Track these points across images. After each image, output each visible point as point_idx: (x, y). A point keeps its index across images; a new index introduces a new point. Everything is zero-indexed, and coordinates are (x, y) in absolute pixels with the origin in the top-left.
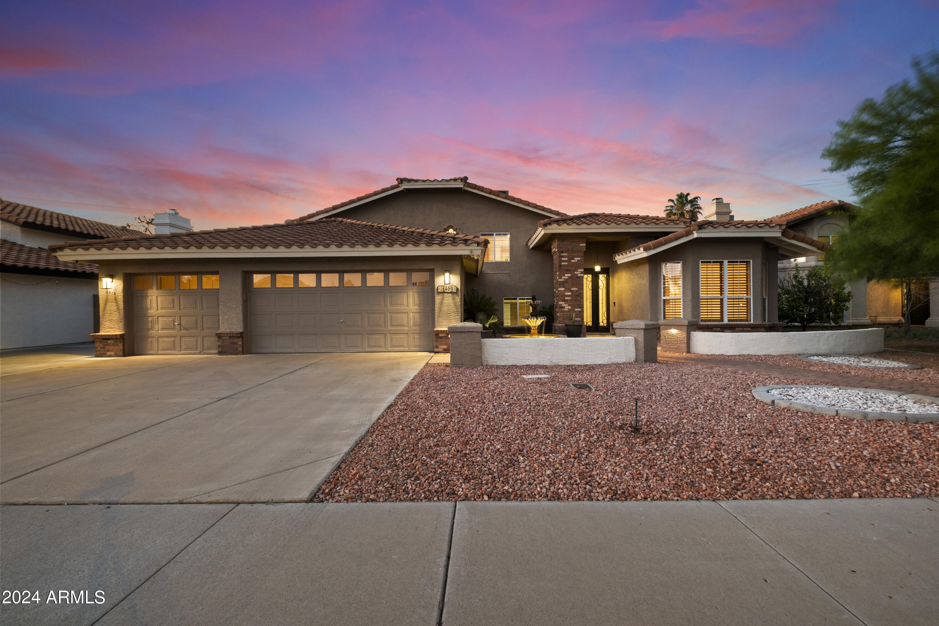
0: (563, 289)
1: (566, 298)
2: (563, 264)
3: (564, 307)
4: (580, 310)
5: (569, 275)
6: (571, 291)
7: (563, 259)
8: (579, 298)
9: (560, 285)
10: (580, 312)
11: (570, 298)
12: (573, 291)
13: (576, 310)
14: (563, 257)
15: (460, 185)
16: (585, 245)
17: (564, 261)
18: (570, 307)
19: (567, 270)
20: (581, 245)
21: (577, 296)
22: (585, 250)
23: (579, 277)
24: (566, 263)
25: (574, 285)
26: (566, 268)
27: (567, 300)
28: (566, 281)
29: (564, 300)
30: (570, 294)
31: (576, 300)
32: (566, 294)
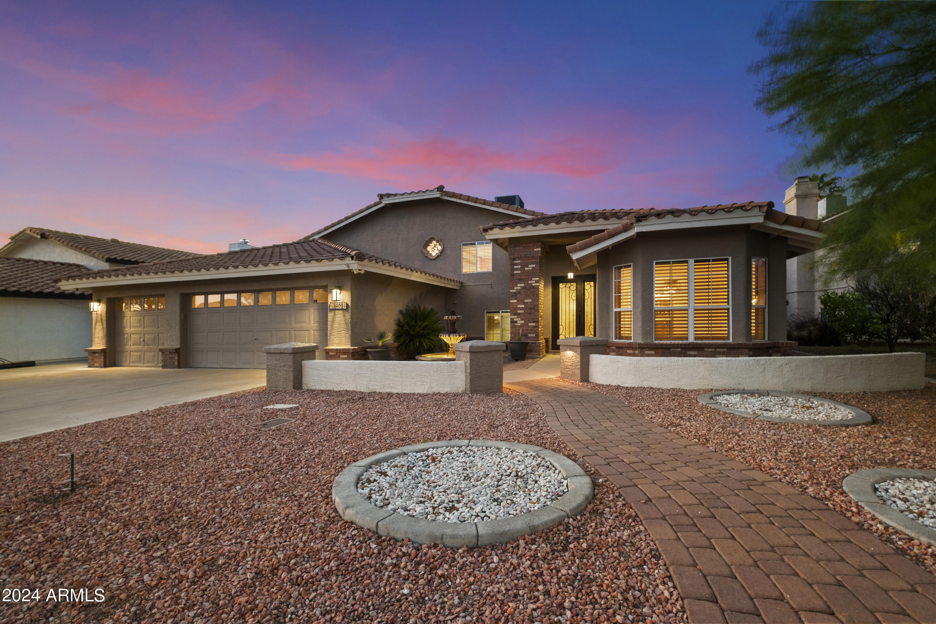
0: (515, 301)
1: (519, 311)
2: (515, 272)
3: (516, 322)
4: (534, 324)
5: (523, 285)
6: (524, 303)
7: (515, 267)
8: (533, 311)
9: (512, 296)
10: (534, 327)
11: (523, 311)
12: (527, 303)
13: (530, 324)
14: (516, 264)
15: (437, 195)
16: (540, 249)
17: (517, 269)
18: (523, 322)
19: (520, 280)
20: (535, 250)
21: (530, 308)
22: (540, 255)
23: (533, 287)
24: (519, 272)
25: (527, 297)
26: (519, 277)
27: (519, 314)
28: (518, 292)
29: (516, 314)
30: (523, 306)
31: (529, 314)
32: (519, 306)
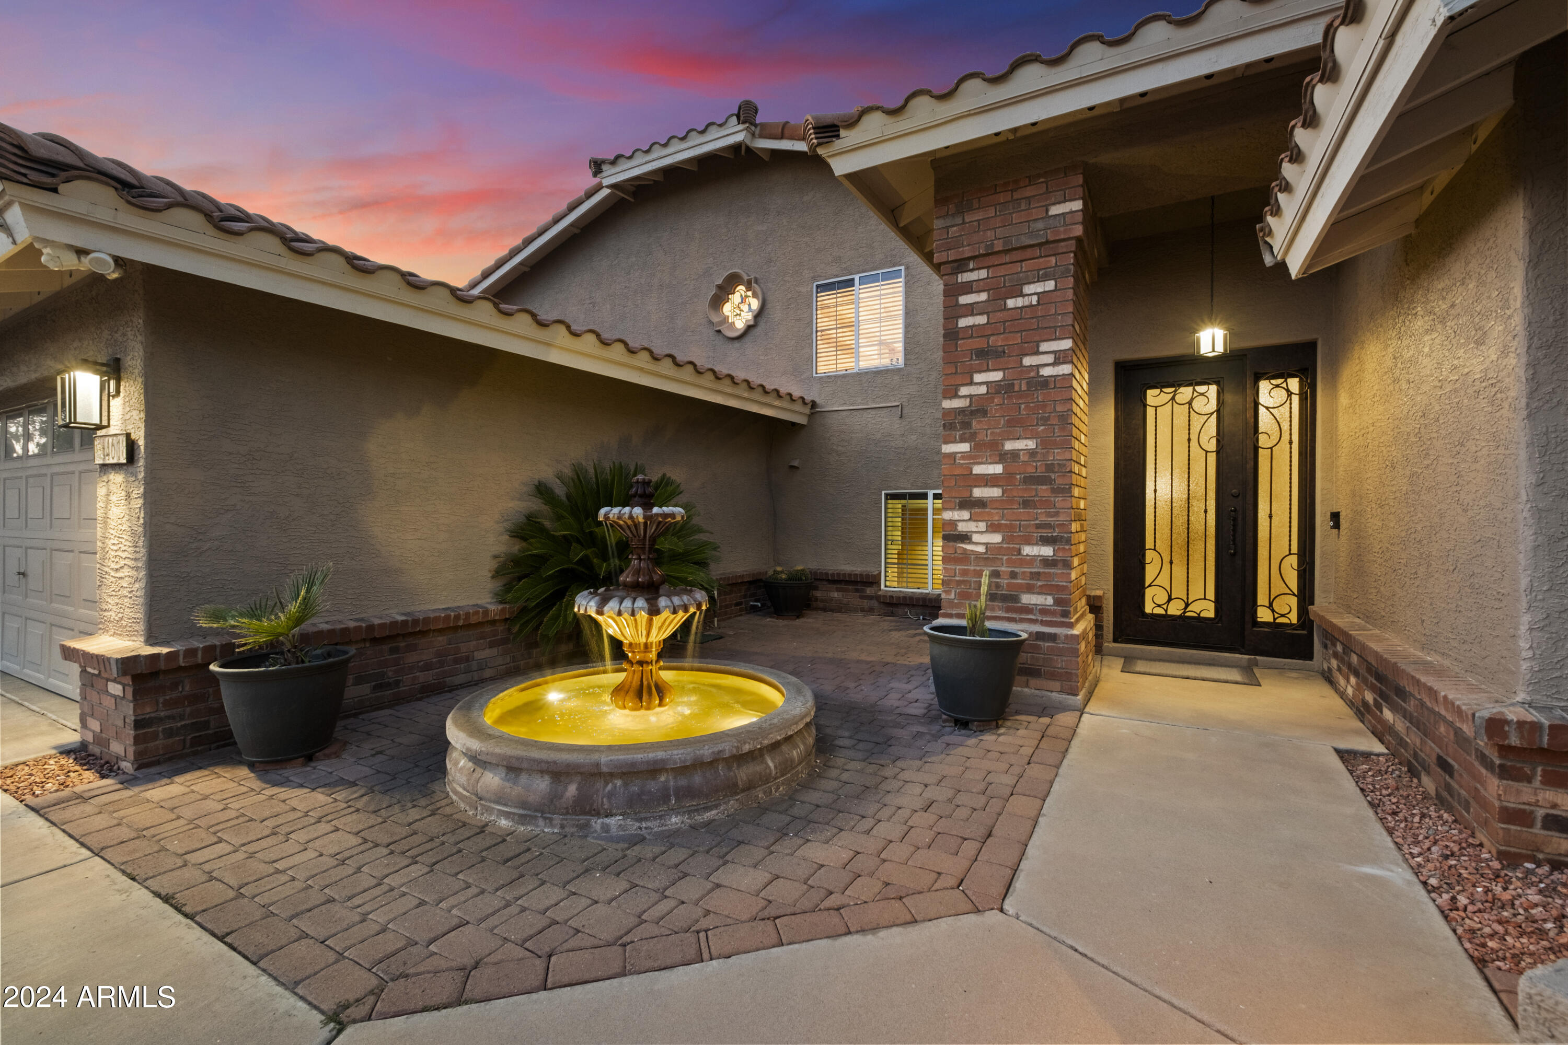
0: (965, 447)
1: (978, 492)
2: (963, 322)
3: (965, 538)
4: (1047, 551)
5: (997, 376)
6: (1003, 457)
7: (964, 300)
8: (1044, 490)
9: (950, 426)
10: (1047, 562)
11: (996, 492)
12: (1015, 454)
13: (1028, 550)
14: (968, 288)
16: (1077, 205)
17: (971, 310)
18: (996, 538)
19: (982, 354)
20: (1055, 210)
21: (1031, 480)
22: (1078, 231)
23: (1045, 383)
24: (982, 320)
25: (1016, 427)
26: (979, 343)
27: (981, 503)
28: (978, 409)
29: (967, 503)
30: (998, 469)
31: (1026, 504)
32: (978, 470)
